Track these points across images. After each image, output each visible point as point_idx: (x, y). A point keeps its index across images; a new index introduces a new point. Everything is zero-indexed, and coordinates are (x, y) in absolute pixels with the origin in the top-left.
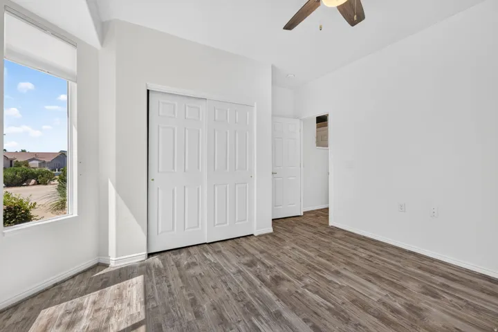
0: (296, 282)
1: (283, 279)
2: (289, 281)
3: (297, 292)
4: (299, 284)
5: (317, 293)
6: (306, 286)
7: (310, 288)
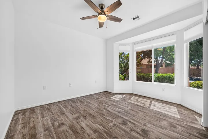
0: (116, 123)
1: (122, 124)
2: (119, 123)
3: (115, 119)
4: (114, 122)
5: (108, 120)
6: (112, 122)
7: (110, 121)
